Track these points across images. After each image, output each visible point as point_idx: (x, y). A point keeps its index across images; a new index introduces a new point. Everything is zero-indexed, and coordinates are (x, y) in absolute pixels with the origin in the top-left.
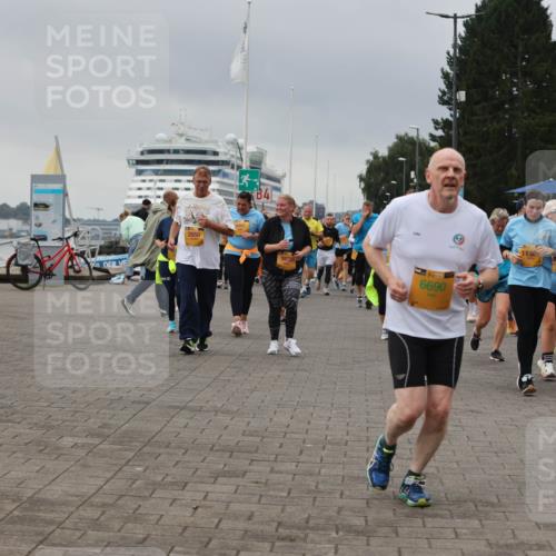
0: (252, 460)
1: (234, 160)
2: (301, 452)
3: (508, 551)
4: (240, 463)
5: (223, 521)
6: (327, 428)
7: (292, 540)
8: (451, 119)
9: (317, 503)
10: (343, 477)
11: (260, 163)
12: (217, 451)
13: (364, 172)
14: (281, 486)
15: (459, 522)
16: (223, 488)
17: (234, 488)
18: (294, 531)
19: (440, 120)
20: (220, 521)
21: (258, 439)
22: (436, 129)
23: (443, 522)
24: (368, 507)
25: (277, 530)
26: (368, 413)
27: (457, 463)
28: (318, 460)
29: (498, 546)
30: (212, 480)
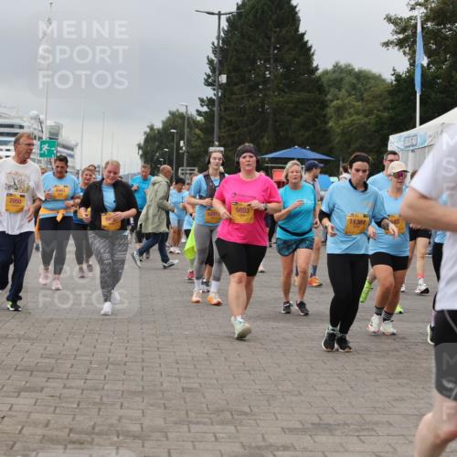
0: (49, 378)
1: (36, 133)
2: (88, 372)
3: (258, 452)
4: (39, 380)
5: (25, 429)
6: (110, 352)
7: (82, 444)
8: (214, 97)
9: (101, 413)
10: (123, 392)
11: (57, 134)
12: (20, 370)
13: (142, 142)
14: (72, 400)
15: (217, 428)
16: (25, 401)
17: (33, 401)
18: (83, 436)
19: (205, 98)
20: (22, 429)
21: (53, 361)
22: (202, 106)
23: (204, 428)
24: (143, 416)
25: (69, 435)
26: (143, 339)
27: (217, 379)
28: (102, 377)
29: (250, 447)
30: (16, 394)
